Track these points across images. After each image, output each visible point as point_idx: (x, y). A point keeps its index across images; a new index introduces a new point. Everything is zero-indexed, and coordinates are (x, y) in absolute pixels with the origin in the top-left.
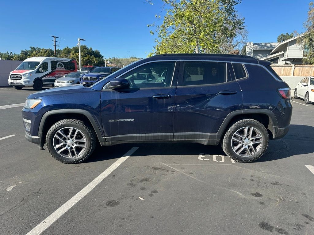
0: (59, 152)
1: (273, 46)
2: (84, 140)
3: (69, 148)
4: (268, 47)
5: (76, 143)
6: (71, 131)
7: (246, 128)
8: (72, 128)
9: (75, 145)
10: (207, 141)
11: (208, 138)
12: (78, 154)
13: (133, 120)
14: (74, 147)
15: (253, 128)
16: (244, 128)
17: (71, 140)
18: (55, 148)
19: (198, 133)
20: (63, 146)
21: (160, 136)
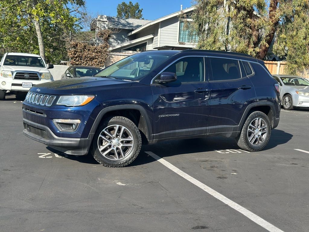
0: (104, 154)
1: (130, 24)
2: (131, 138)
3: (115, 149)
4: (124, 25)
5: (122, 142)
6: (117, 129)
7: (257, 119)
8: (118, 126)
9: (122, 145)
10: (231, 134)
11: (232, 130)
12: (124, 155)
13: (178, 115)
14: (120, 147)
15: (261, 119)
16: (255, 120)
17: (116, 139)
18: (100, 150)
19: (225, 126)
20: (108, 147)
21: (197, 130)
